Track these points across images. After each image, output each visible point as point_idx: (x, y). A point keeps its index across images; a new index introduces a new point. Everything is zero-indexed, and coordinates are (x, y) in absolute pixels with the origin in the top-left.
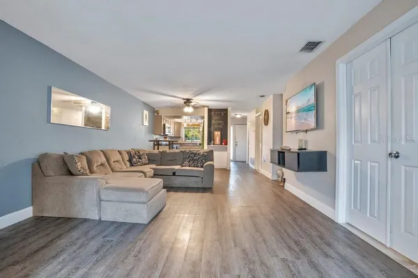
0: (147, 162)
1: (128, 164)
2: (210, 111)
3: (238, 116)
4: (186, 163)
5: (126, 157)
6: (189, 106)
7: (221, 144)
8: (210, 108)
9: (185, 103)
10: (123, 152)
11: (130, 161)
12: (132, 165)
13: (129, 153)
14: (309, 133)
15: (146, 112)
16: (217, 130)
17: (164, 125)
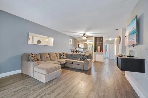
0: (66, 58)
1: (59, 58)
2: (96, 38)
3: (110, 40)
4: (80, 59)
5: (59, 55)
6: (85, 36)
7: (101, 52)
8: (96, 37)
9: (83, 35)
10: (57, 54)
11: (60, 57)
12: (60, 58)
13: (60, 54)
14: (135, 46)
15: (71, 40)
16: (99, 46)
17: (79, 44)
